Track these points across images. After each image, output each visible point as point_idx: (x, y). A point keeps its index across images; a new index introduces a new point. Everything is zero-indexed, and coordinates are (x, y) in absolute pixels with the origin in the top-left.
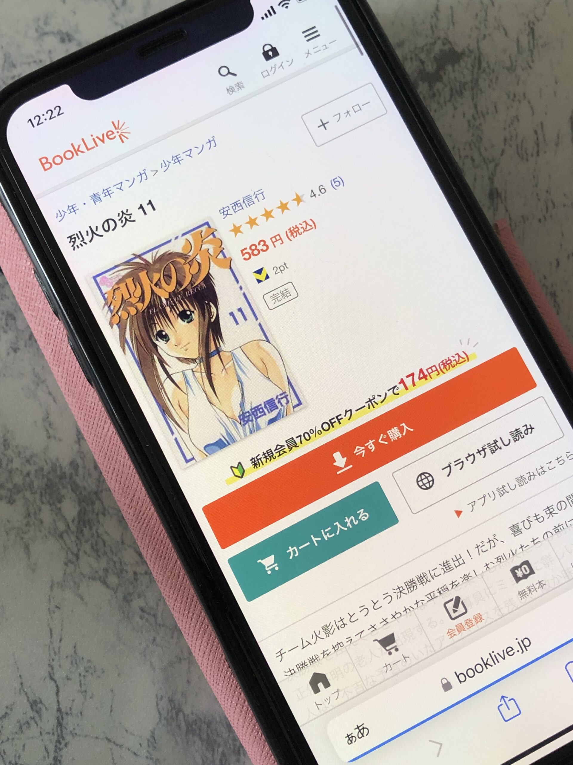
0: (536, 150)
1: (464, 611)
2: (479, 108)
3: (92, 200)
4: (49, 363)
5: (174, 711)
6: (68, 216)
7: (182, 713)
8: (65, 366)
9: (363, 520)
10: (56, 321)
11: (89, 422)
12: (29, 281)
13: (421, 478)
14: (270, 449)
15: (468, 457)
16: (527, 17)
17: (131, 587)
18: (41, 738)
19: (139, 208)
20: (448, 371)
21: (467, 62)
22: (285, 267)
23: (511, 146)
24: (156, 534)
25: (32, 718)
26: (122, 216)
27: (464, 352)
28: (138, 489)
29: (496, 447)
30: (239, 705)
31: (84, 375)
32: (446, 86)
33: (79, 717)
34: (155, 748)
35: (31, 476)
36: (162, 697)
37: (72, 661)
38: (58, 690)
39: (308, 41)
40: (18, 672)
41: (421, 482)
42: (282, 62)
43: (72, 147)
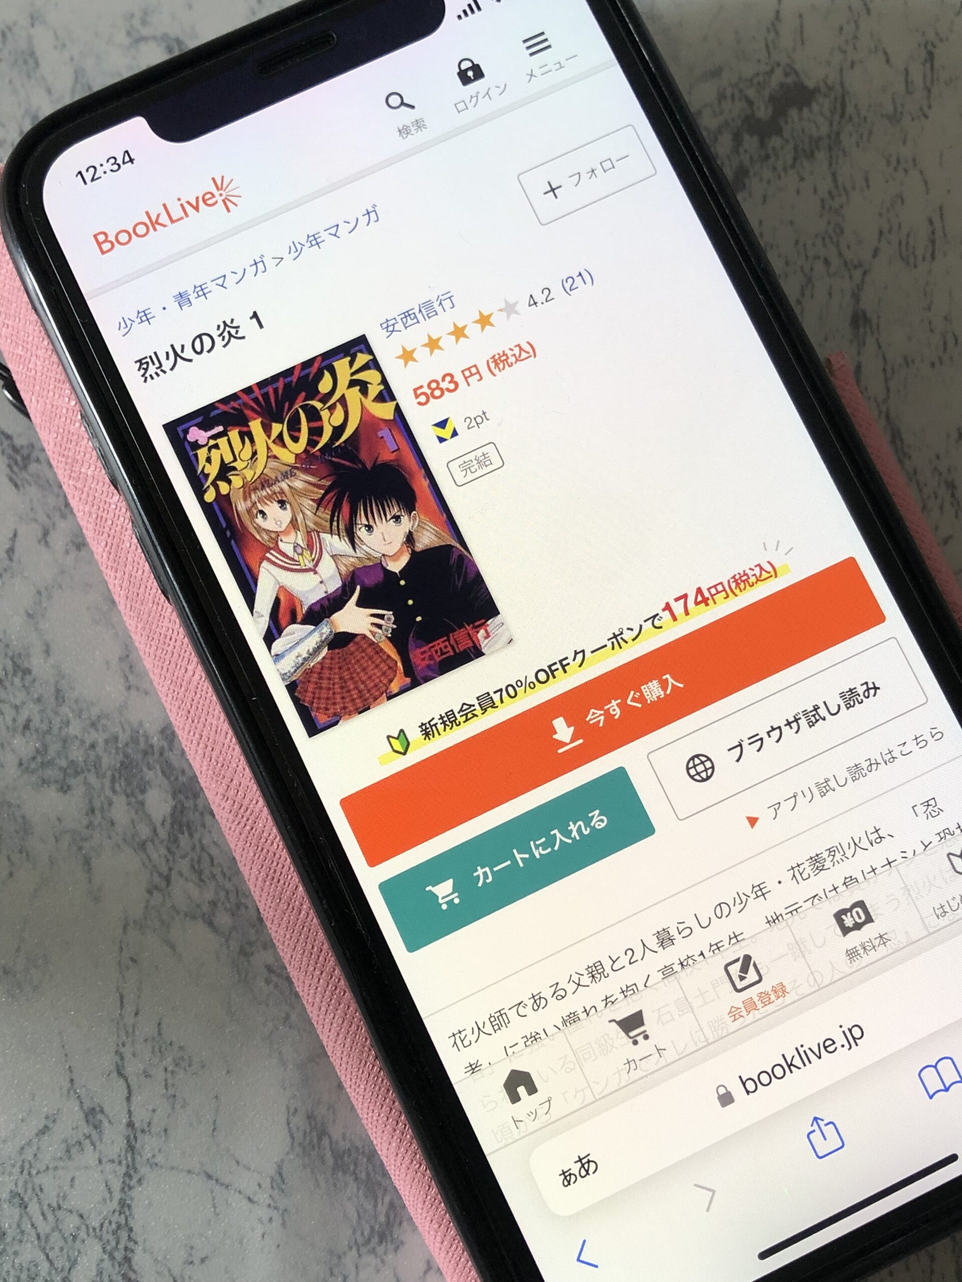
0: (930, 249)
1: (757, 978)
2: (840, 179)
3: (177, 303)
4: (100, 564)
5: (314, 1134)
6: (139, 329)
7: (327, 1137)
8: (127, 569)
9: (597, 827)
10: (114, 497)
11: (162, 660)
12: (72, 431)
13: (694, 763)
14: (452, 711)
15: (771, 731)
16: (924, 34)
17: (253, 931)
18: (100, 1168)
19: (251, 318)
20: (744, 591)
21: (822, 105)
22: (484, 418)
23: (889, 243)
24: (266, 842)
25: (88, 1137)
26: (224, 329)
27: (769, 562)
28: (238, 769)
29: (817, 717)
30: (391, 1120)
31: (156, 584)
32: (787, 142)
33: (161, 1137)
34: (283, 1191)
35: (97, 749)
36: (296, 1110)
37: (153, 1048)
38: (130, 1092)
39: (532, 54)
40: (66, 1061)
41: (693, 769)
42: (489, 89)
43: (146, 217)
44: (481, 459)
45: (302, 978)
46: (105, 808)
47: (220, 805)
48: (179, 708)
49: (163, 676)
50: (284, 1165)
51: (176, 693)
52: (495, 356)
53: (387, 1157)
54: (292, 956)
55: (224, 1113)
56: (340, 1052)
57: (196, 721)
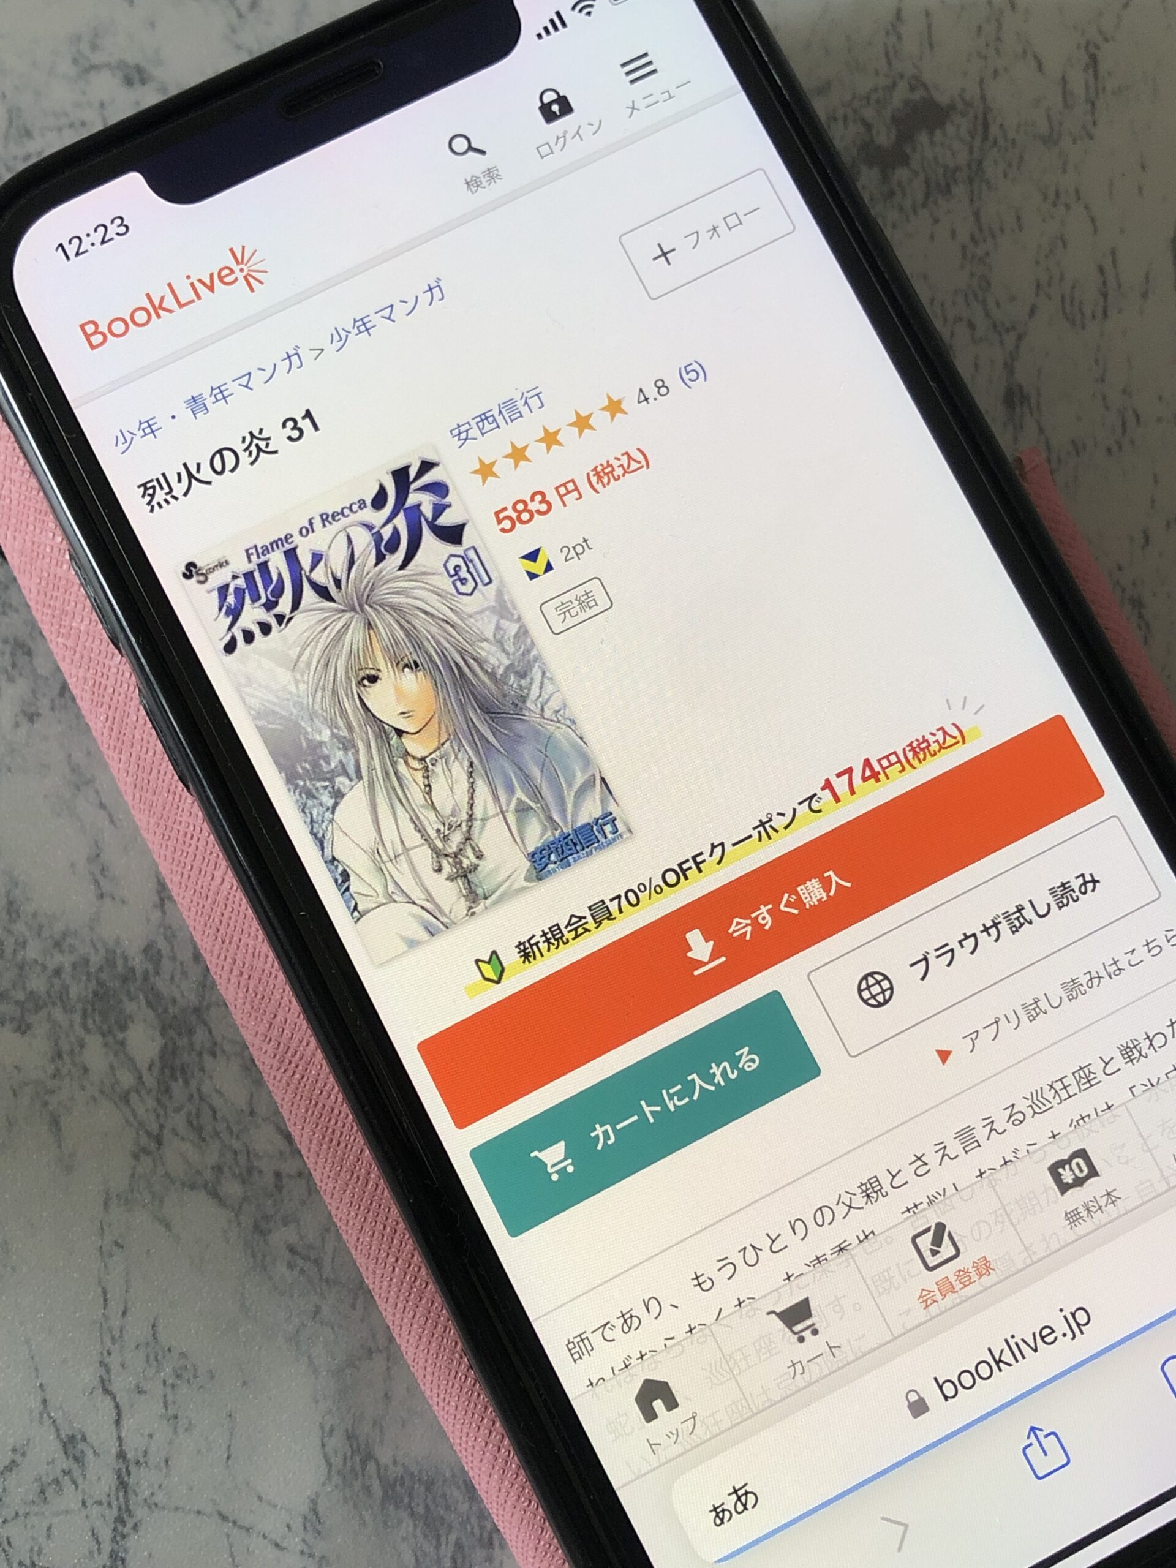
0: (1101, 306)
1: (953, 1253)
2: (984, 219)
3: (189, 409)
4: (100, 743)
5: (357, 1458)
6: (140, 443)
7: (373, 1461)
8: (134, 749)
9: (747, 1069)
10: (115, 658)
11: (182, 865)
12: (59, 575)
13: (867, 983)
14: (557, 925)
15: (963, 940)
16: (1084, 32)
17: (269, 1203)
18: (84, 1513)
20: (924, 763)
21: (959, 127)
22: (586, 547)
23: (1050, 298)
24: (321, 1094)
25: (66, 1472)
26: (251, 442)
27: (955, 726)
28: (283, 1001)
29: (1022, 920)
30: (491, 1445)
31: (171, 767)
32: (916, 173)
33: (161, 1471)
34: (319, 1533)
35: (63, 976)
36: (332, 1431)
37: (148, 1356)
38: (119, 1415)
39: (632, 82)
40: (37, 1377)
41: (867, 991)
42: (580, 127)
43: (147, 301)
44: (583, 598)
45: (371, 1266)
46: (76, 1051)
47: (262, 1049)
48: (206, 925)
49: (183, 885)
50: (319, 1501)
51: (201, 906)
52: (597, 467)
53: (487, 1493)
54: (358, 1239)
55: (241, 1436)
56: (424, 1360)
57: (228, 942)
